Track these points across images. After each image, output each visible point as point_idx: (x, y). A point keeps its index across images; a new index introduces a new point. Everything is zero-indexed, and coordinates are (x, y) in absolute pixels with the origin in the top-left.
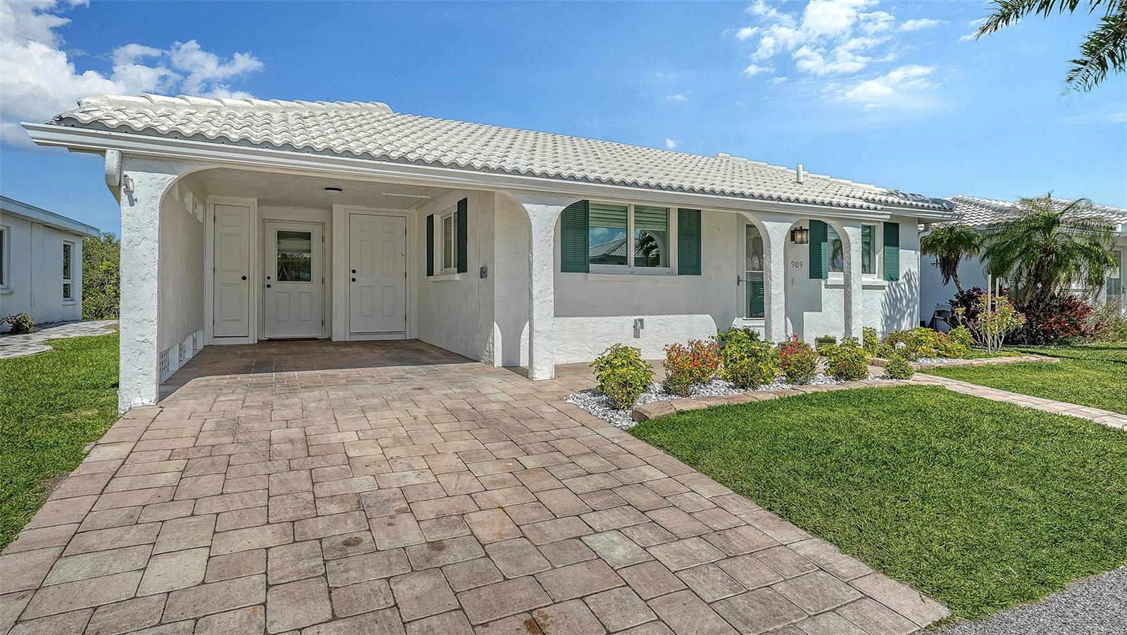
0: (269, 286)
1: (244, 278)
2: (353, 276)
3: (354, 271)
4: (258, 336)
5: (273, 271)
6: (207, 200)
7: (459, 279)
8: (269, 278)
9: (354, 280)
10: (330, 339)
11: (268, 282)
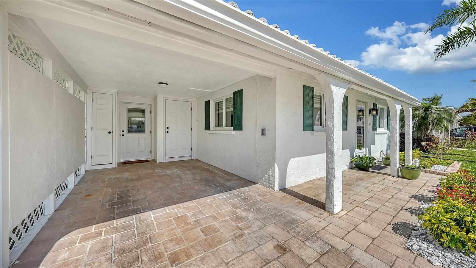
0: (123, 135)
1: (110, 133)
2: (167, 130)
3: (168, 128)
4: (118, 160)
5: (125, 128)
6: (88, 90)
7: (234, 134)
8: (123, 131)
9: (168, 132)
10: (154, 161)
11: (123, 133)
